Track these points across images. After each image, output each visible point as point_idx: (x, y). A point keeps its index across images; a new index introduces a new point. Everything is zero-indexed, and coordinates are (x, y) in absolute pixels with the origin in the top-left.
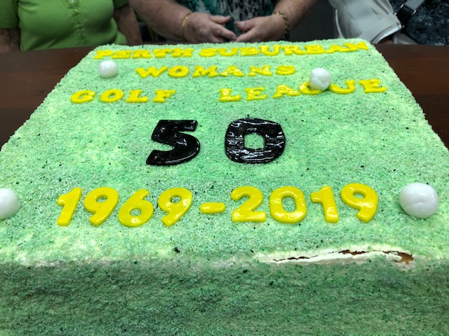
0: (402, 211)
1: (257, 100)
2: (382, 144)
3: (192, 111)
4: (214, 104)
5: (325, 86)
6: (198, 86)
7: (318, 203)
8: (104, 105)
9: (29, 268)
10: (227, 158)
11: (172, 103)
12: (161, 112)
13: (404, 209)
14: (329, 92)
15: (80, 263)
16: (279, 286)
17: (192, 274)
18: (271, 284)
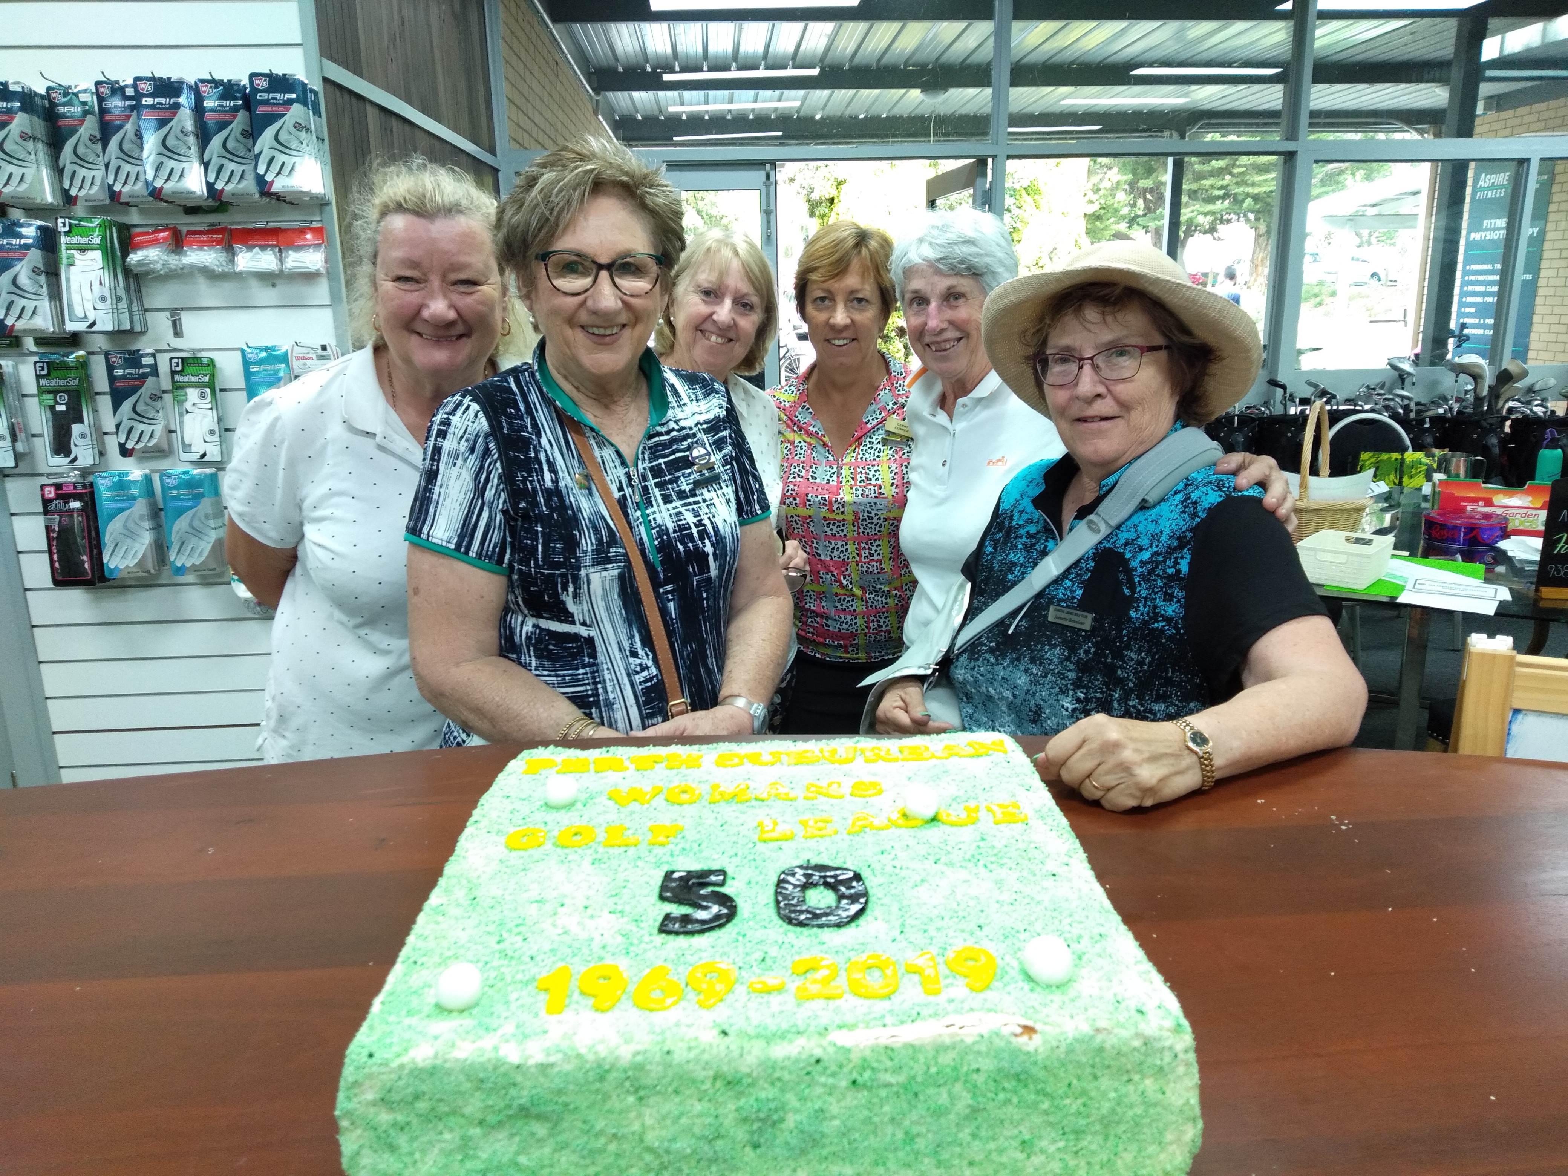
0: (1029, 978)
1: (822, 837)
2: (1014, 896)
3: (716, 856)
4: (752, 845)
5: (930, 814)
6: (719, 816)
7: (915, 973)
8: (566, 851)
9: (518, 1067)
10: (781, 922)
11: (680, 846)
12: (664, 859)
13: (1031, 974)
14: (936, 823)
15: (591, 1057)
16: (865, 1086)
17: (745, 1070)
18: (854, 1082)
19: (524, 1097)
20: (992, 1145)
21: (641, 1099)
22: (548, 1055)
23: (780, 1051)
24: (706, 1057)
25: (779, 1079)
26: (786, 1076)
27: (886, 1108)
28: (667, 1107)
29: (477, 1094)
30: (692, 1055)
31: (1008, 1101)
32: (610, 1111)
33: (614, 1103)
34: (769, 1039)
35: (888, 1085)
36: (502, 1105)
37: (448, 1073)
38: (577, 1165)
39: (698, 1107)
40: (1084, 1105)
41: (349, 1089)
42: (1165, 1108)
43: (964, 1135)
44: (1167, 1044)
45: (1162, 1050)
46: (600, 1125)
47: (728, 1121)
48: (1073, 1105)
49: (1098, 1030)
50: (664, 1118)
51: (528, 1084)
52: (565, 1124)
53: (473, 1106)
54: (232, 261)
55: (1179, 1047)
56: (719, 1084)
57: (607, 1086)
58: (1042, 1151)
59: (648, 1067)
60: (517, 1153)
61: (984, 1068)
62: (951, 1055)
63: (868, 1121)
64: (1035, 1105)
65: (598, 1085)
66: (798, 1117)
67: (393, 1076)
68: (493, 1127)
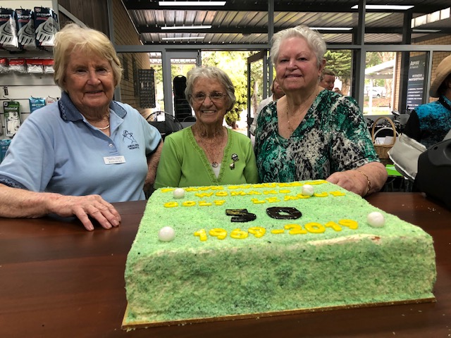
4: (252, 204)
6: (236, 199)
7: (329, 227)
8: (187, 207)
9: (195, 255)
14: (314, 197)
16: (321, 261)
17: (278, 255)
18: (317, 259)
19: (197, 267)
20: (365, 282)
21: (240, 267)
22: (207, 250)
23: (290, 248)
24: (264, 250)
25: (290, 258)
26: (293, 257)
27: (328, 269)
28: (249, 271)
29: (180, 267)
30: (258, 250)
31: (370, 264)
32: (229, 272)
33: (231, 269)
34: (286, 243)
35: (329, 259)
36: (189, 271)
37: (169, 259)
38: (216, 294)
39: (261, 270)
40: (397, 265)
41: (130, 267)
42: (424, 266)
43: (355, 278)
44: (425, 241)
45: (423, 244)
46: (225, 278)
47: (272, 275)
48: (393, 266)
49: (401, 237)
50: (248, 274)
51: (200, 262)
52: (213, 278)
53: (178, 272)
54: (27, 70)
55: (429, 243)
56: (268, 261)
57: (228, 262)
58: (382, 284)
59: (243, 254)
60: (194, 291)
61: (362, 251)
62: (351, 247)
63: (321, 274)
64: (379, 265)
65: (225, 261)
66: (297, 273)
67: (149, 261)
68: (185, 280)
